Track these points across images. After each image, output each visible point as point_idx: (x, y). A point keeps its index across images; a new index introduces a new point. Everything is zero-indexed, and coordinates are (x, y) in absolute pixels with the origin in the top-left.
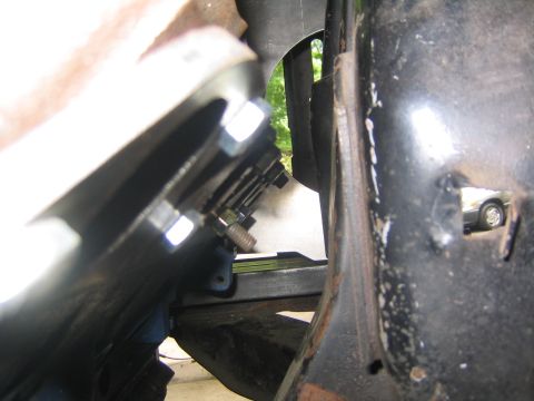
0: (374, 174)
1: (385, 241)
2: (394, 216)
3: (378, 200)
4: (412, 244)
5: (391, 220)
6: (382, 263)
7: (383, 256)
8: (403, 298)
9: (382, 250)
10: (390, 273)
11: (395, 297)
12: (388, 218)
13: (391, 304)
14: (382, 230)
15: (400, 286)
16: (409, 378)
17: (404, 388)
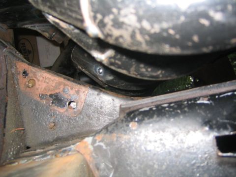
0: (229, 94)
1: (198, 102)
2: (213, 104)
3: (217, 97)
4: (203, 114)
5: (211, 104)
6: (186, 103)
7: (190, 102)
8: (173, 113)
9: (193, 102)
10: (183, 106)
11: (171, 110)
12: (211, 102)
13: (167, 109)
14: (203, 100)
15: (179, 111)
16: (130, 122)
17: (122, 121)
